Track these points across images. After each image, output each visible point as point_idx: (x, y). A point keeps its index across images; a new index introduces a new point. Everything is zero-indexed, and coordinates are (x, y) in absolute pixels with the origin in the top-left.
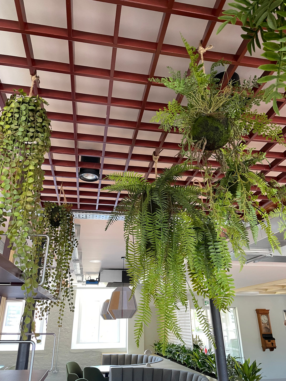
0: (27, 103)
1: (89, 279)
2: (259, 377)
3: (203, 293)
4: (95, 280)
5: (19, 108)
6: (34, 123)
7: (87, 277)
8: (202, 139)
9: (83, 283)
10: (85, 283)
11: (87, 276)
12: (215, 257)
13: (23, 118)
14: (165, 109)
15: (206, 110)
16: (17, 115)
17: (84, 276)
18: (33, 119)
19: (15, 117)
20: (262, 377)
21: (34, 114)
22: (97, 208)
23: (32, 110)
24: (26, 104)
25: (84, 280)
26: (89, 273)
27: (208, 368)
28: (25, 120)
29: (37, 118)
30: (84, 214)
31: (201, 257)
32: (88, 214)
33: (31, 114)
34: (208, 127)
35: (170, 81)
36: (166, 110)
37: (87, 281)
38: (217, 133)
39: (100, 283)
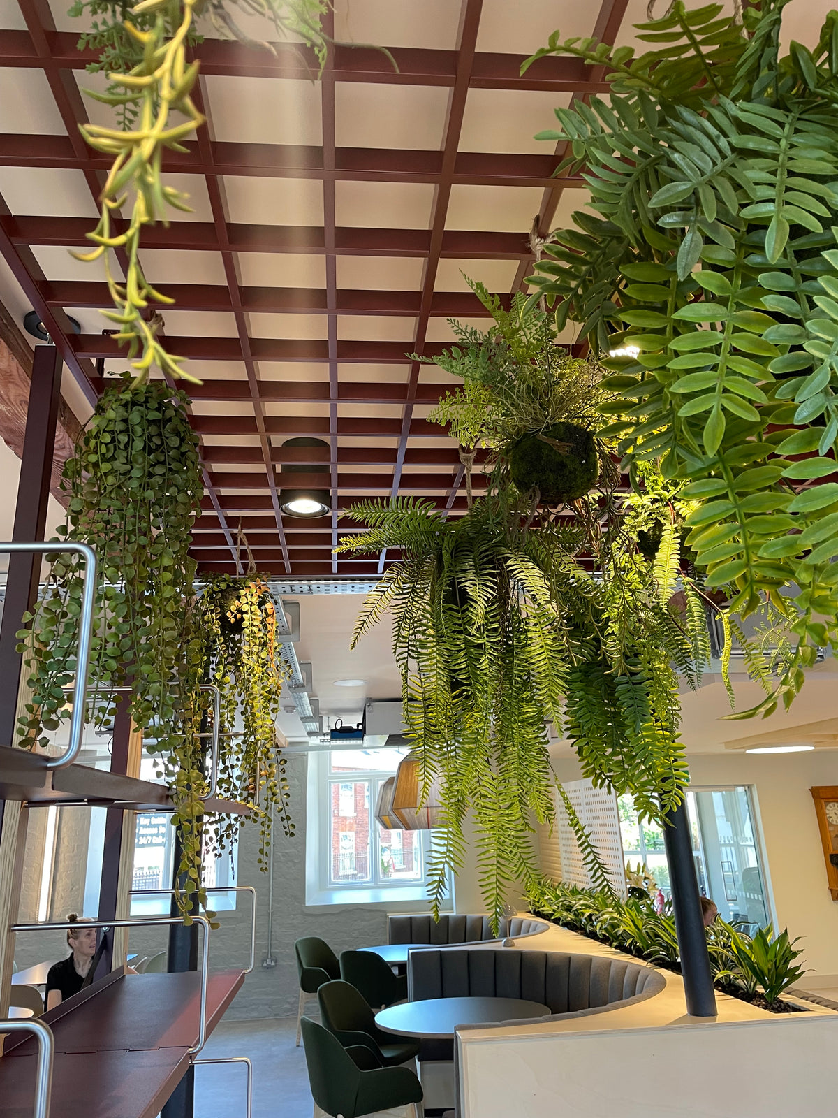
0: (142, 405)
1: (338, 727)
2: (797, 973)
3: (607, 782)
4: (355, 727)
5: (125, 421)
6: (162, 452)
7: (331, 723)
8: (531, 490)
9: (322, 738)
10: (328, 737)
11: (334, 718)
12: (630, 694)
13: (138, 445)
14: (458, 395)
15: (536, 421)
16: (123, 438)
17: (325, 719)
18: (159, 443)
19: (119, 442)
20: (803, 973)
21: (159, 427)
22: (335, 569)
23: (155, 422)
24: (140, 408)
25: (326, 730)
26: (337, 711)
27: (667, 948)
28: (144, 449)
29: (167, 438)
30: (305, 586)
31: (594, 696)
32: (314, 584)
33: (153, 430)
34: (543, 462)
35: (455, 359)
36: (461, 397)
37: (332, 731)
38: (563, 476)
39: (366, 737)
